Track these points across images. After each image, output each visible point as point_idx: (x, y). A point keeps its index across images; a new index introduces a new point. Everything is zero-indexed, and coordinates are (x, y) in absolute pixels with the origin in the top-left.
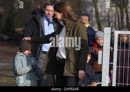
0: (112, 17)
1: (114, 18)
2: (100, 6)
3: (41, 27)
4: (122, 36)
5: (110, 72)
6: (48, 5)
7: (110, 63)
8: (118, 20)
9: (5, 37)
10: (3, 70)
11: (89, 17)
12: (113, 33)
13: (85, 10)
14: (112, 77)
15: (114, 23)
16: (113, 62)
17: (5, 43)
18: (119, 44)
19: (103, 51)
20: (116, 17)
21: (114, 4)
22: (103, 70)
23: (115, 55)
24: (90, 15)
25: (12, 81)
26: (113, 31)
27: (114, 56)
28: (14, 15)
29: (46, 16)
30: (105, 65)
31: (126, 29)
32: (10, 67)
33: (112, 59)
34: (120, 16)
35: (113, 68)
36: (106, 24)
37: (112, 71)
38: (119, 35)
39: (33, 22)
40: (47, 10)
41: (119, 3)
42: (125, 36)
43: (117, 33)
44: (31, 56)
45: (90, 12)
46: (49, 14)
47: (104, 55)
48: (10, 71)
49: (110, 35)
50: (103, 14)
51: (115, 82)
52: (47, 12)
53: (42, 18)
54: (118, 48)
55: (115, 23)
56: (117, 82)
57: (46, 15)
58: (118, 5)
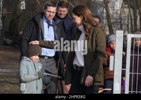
0: (125, 19)
1: (126, 20)
2: (111, 7)
3: (40, 29)
4: (136, 40)
5: (122, 79)
6: (49, 6)
7: (123, 69)
8: (131, 22)
9: (9, 41)
10: (7, 77)
11: (100, 19)
12: (126, 37)
13: (95, 11)
14: (125, 84)
15: (126, 26)
16: (125, 69)
17: (8, 47)
18: (132, 49)
19: (114, 56)
20: (128, 19)
21: (127, 5)
22: (115, 77)
23: (128, 60)
24: (100, 17)
25: (16, 89)
26: (125, 34)
27: (127, 62)
28: (18, 17)
29: (47, 18)
30: (117, 72)
31: (139, 32)
32: (14, 73)
33: (124, 64)
34: (133, 18)
35: (125, 75)
36: (118, 26)
37: (124, 78)
38: (133, 39)
39: (33, 23)
40: (48, 11)
41: (132, 4)
42: (138, 40)
43: (130, 36)
44: (39, 62)
45: (101, 13)
46: (50, 16)
47: (116, 60)
48: (13, 78)
49: (123, 39)
50: (115, 16)
51: (128, 89)
52: (48, 13)
53: (41, 19)
54: (132, 53)
55: (128, 26)
56: (130, 90)
57: (47, 16)
58: (130, 6)
